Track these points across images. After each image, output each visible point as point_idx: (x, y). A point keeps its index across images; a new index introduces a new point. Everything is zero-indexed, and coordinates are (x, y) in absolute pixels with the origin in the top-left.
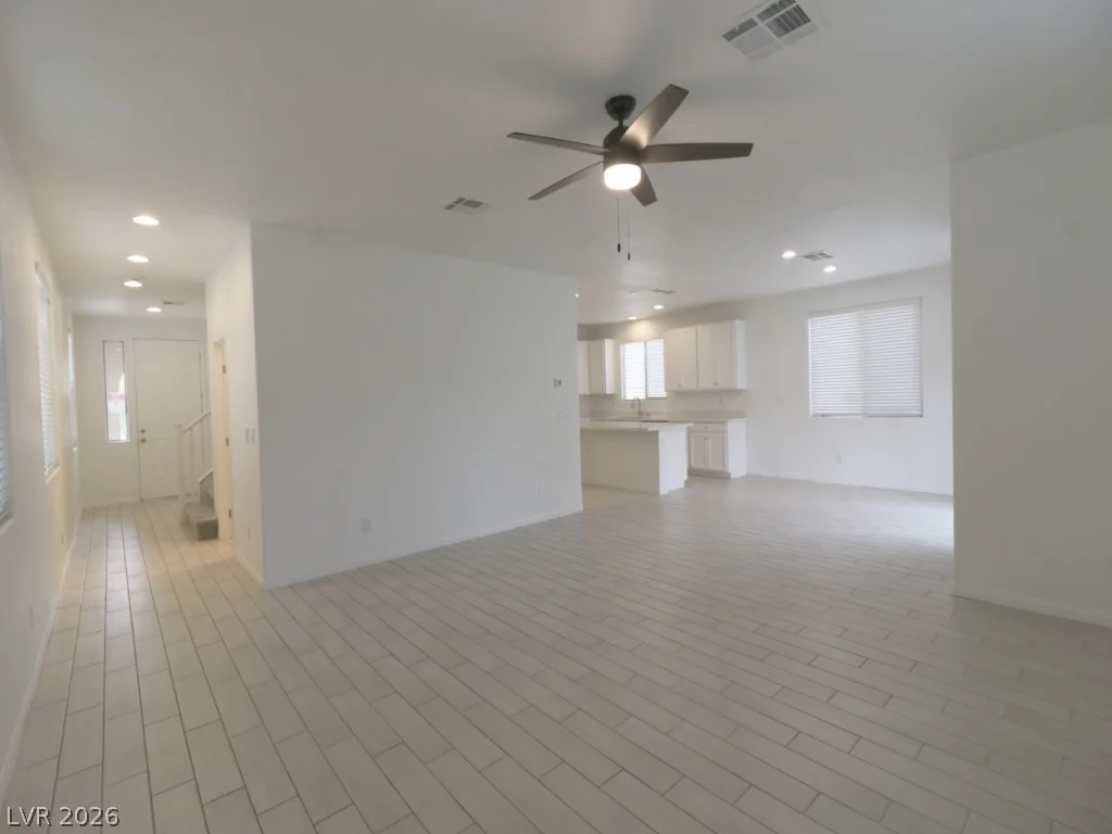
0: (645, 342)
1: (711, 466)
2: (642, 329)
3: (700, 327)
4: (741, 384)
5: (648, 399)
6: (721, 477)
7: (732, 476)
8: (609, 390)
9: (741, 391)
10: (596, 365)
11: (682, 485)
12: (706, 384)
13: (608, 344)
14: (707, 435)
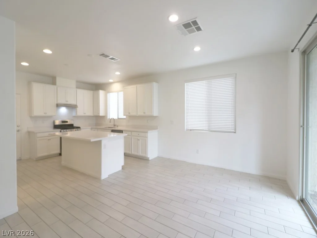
0: (118, 93)
1: (140, 154)
2: (117, 87)
3: (139, 86)
4: (155, 114)
5: (118, 119)
6: (144, 159)
7: (150, 159)
8: (102, 114)
9: (156, 117)
10: (95, 102)
11: (120, 169)
12: (140, 113)
13: (101, 93)
14: (139, 138)
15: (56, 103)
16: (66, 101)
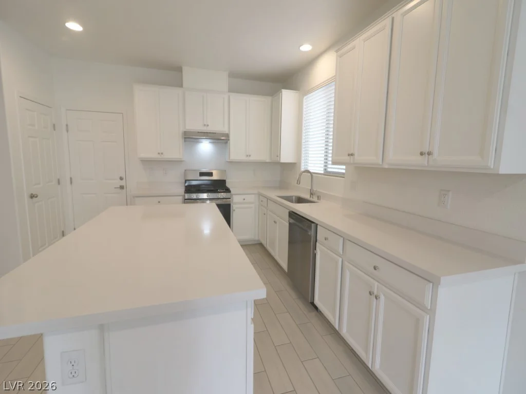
5: (325, 172)
8: (286, 156)
13: (288, 97)
15: (182, 130)
16: (205, 125)
